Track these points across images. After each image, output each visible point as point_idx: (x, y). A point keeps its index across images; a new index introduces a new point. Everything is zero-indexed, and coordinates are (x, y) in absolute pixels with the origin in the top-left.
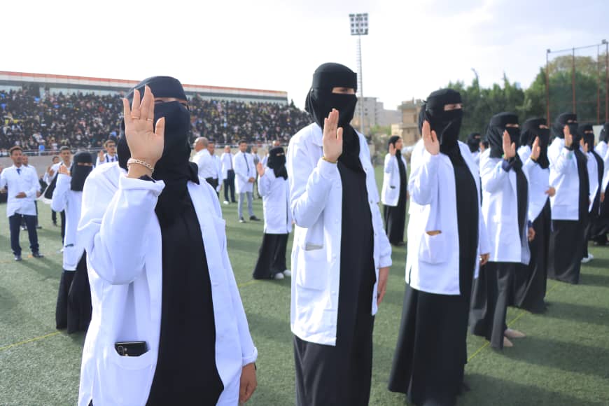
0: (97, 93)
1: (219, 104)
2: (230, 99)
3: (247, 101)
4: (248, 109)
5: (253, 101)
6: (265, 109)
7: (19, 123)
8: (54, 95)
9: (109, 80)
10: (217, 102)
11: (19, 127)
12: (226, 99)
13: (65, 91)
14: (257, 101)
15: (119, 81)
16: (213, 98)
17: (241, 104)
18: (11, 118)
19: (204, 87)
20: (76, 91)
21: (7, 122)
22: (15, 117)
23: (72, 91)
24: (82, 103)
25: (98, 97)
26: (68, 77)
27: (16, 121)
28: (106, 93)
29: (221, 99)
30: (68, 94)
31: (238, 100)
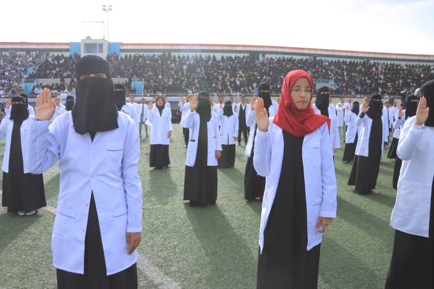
0: (294, 57)
1: (380, 66)
2: (389, 62)
3: (403, 64)
4: (403, 70)
5: (408, 63)
6: (417, 70)
7: (245, 76)
8: (268, 58)
9: (302, 49)
10: (378, 64)
11: (244, 79)
12: (386, 62)
13: (274, 56)
14: (411, 63)
15: (309, 49)
16: (376, 61)
17: (397, 66)
18: (241, 73)
19: (369, 53)
20: (281, 56)
21: (239, 75)
22: (243, 72)
23: (278, 56)
24: (283, 64)
25: (295, 60)
26: (277, 47)
27: (243, 75)
28: (299, 57)
29: (382, 62)
30: (276, 58)
31: (395, 63)
